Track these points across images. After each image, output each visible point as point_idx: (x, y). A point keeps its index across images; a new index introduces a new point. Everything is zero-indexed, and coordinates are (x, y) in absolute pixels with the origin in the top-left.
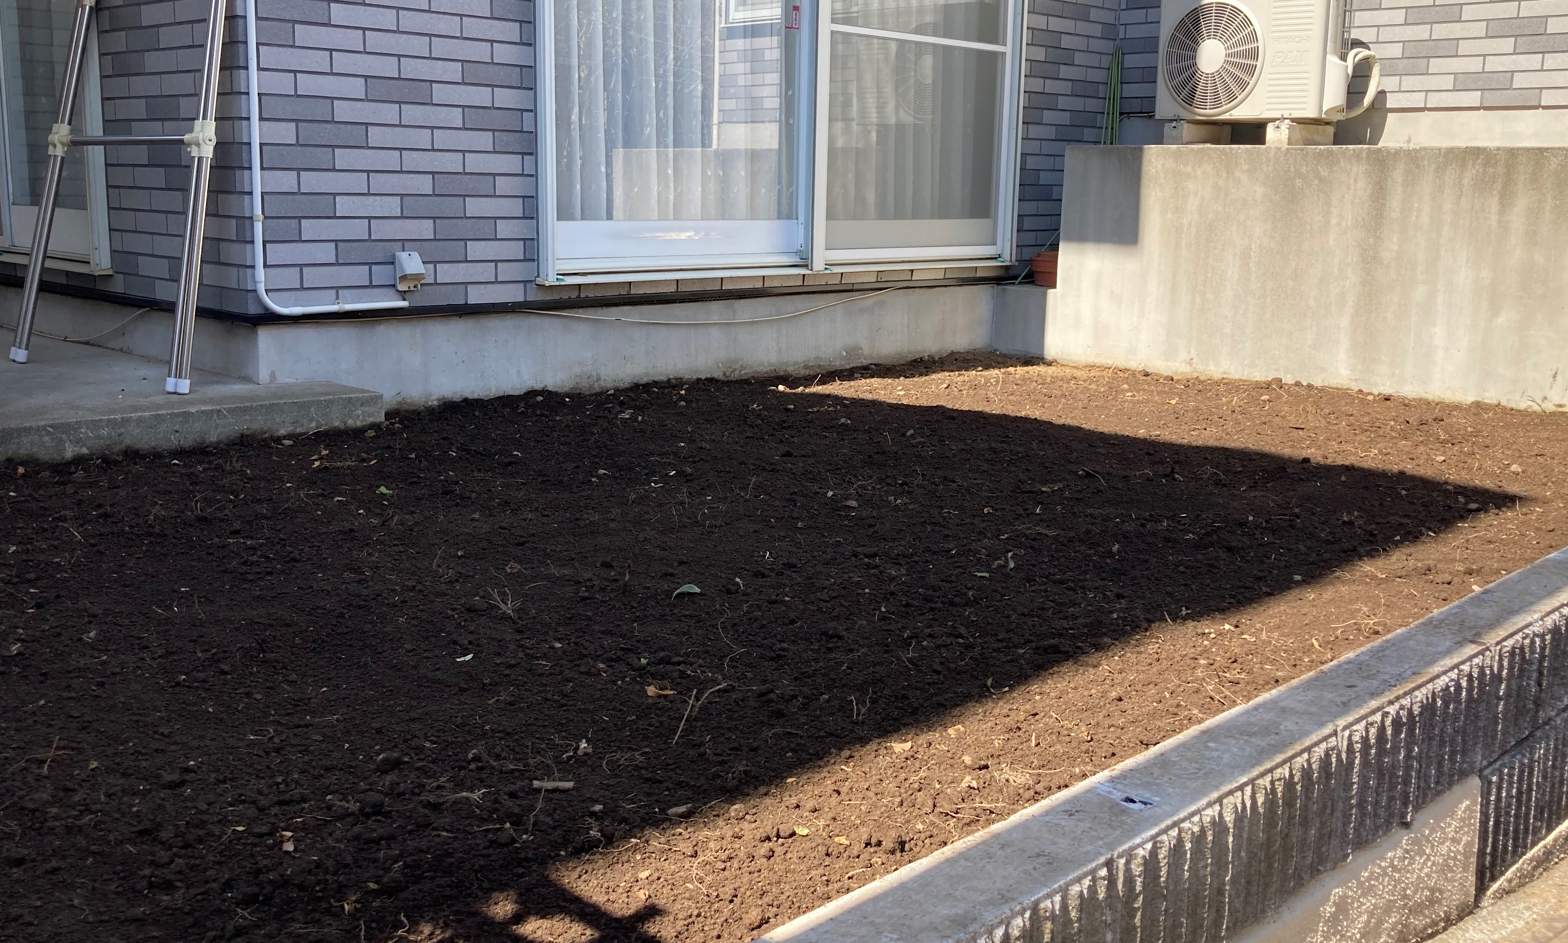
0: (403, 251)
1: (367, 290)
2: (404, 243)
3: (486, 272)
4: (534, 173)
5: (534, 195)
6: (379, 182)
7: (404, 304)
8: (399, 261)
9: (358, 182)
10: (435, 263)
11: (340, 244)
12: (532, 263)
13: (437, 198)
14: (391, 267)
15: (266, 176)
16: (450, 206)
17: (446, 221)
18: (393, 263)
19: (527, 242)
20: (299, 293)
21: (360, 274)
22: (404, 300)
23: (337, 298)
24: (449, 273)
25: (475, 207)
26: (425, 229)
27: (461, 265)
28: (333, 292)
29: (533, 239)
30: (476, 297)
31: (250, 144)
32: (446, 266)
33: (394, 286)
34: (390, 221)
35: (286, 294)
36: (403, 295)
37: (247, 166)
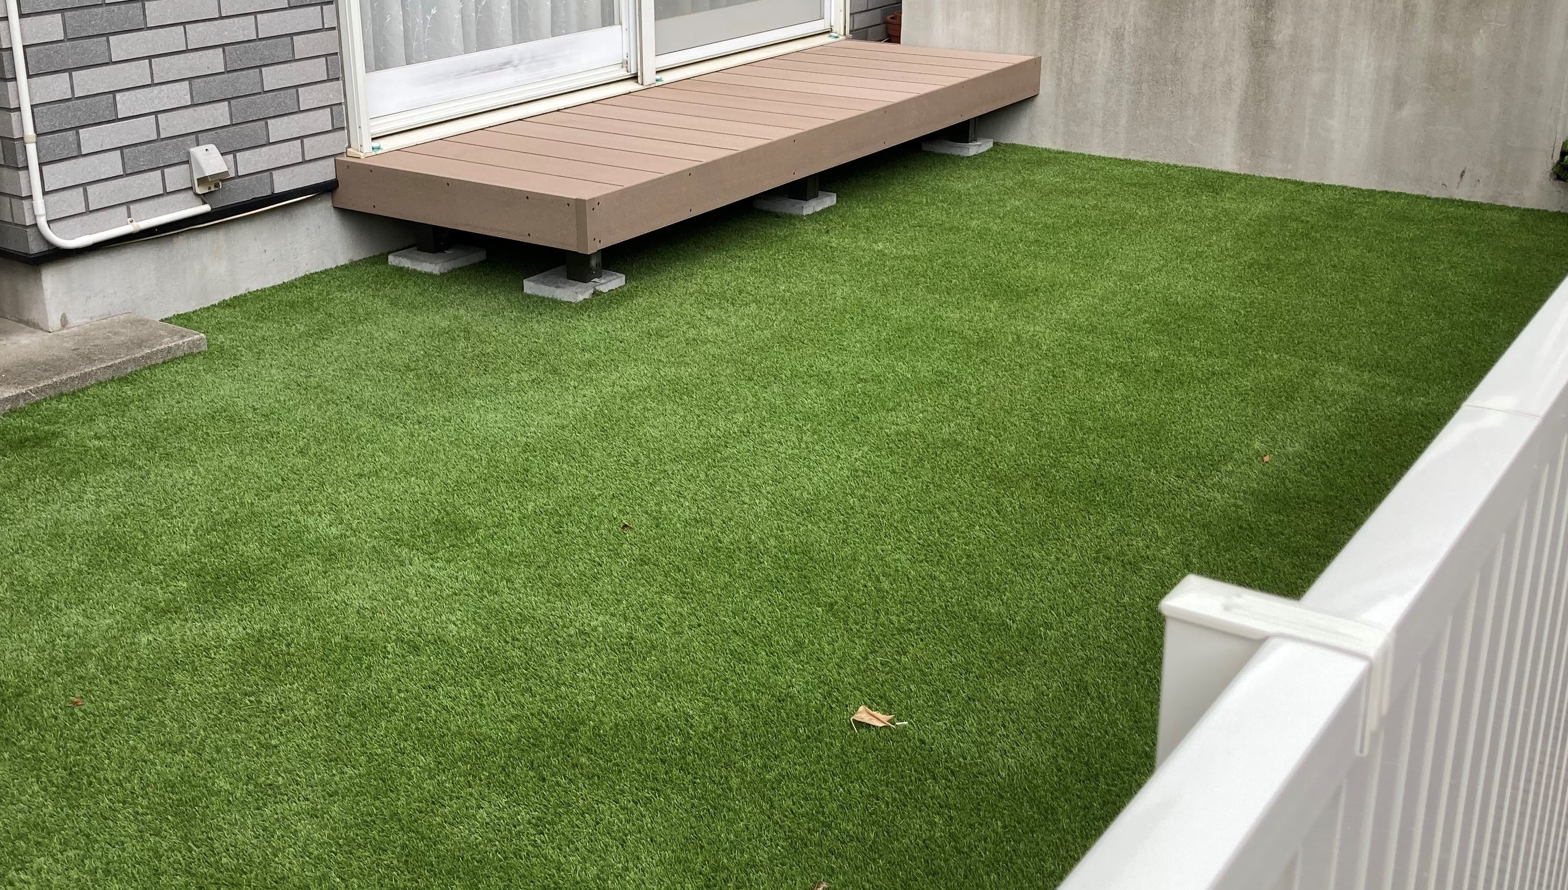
0: (198, 145)
1: (161, 200)
2: (198, 137)
3: (291, 152)
4: (335, 25)
5: (338, 51)
6: (165, 68)
7: (206, 208)
8: (196, 159)
9: (138, 73)
10: (234, 152)
11: (126, 151)
12: (341, 132)
13: (230, 75)
14: (186, 166)
15: (33, 86)
16: (245, 82)
17: (243, 99)
18: (187, 162)
19: (334, 108)
20: (85, 218)
21: (151, 182)
22: (204, 203)
23: (129, 216)
24: (250, 162)
25: (273, 77)
26: (219, 114)
27: (264, 149)
28: (124, 208)
29: (341, 104)
30: (283, 183)
31: (11, 49)
32: (247, 153)
33: (191, 188)
34: (180, 112)
35: (71, 222)
36: (204, 198)
37: (10, 76)
